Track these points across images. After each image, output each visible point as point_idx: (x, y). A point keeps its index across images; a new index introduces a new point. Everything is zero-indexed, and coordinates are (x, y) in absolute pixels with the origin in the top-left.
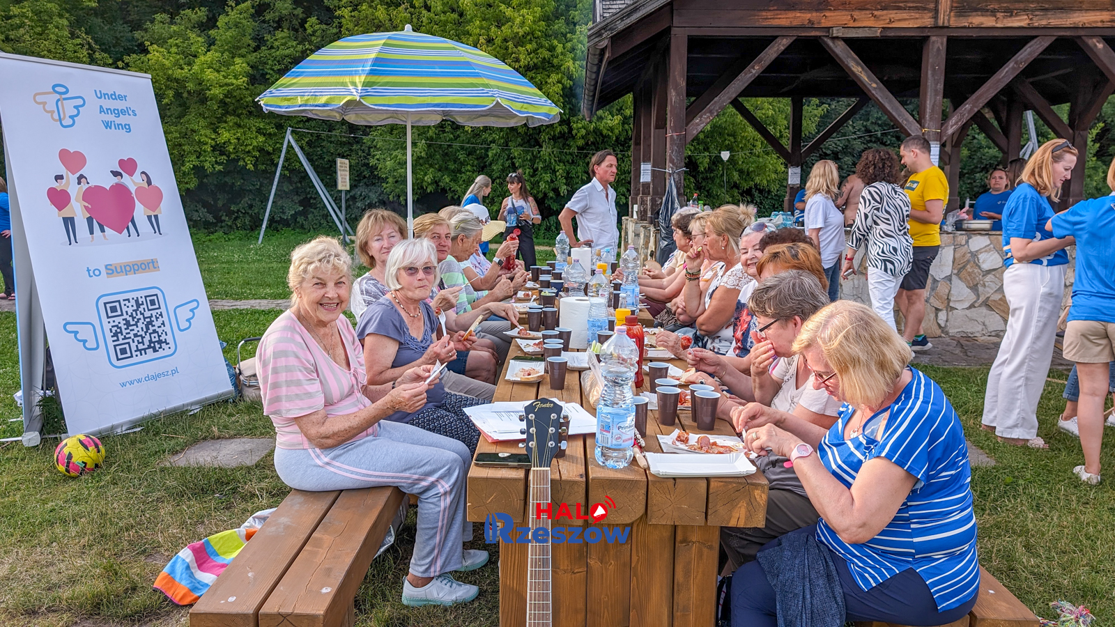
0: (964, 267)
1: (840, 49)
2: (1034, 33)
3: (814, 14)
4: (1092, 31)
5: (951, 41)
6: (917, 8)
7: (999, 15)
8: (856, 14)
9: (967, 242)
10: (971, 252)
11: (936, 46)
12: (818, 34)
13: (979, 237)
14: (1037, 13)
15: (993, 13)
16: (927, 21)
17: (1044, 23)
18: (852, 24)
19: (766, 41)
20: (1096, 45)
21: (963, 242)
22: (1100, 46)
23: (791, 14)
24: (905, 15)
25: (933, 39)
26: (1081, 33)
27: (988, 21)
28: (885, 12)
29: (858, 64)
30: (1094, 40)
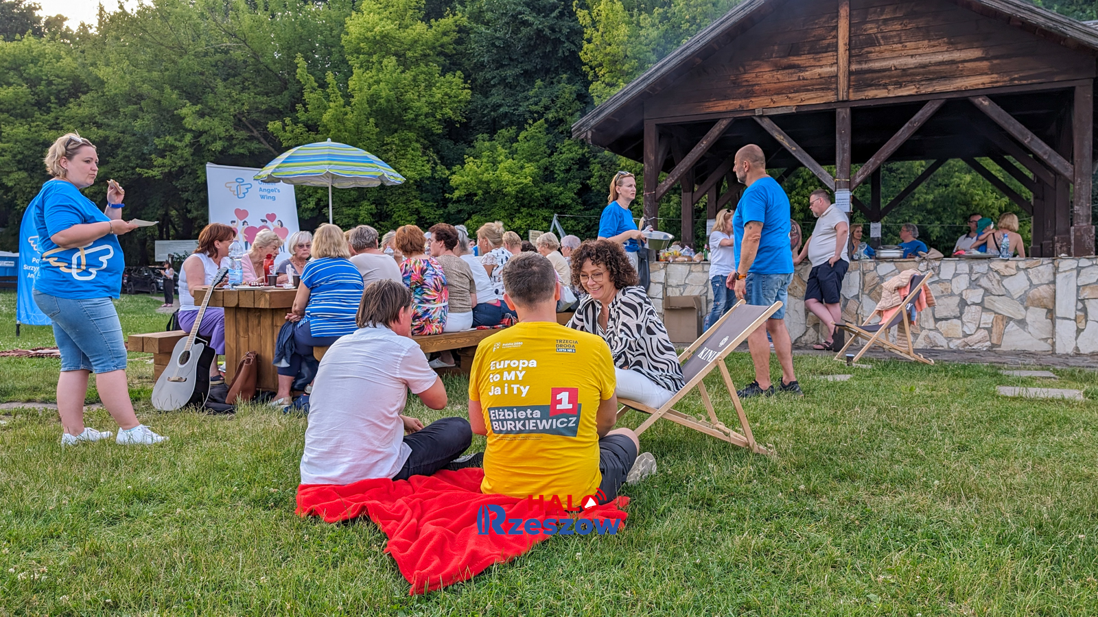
0: (874, 289)
1: (766, 124)
2: (923, 99)
3: (744, 101)
4: (977, 92)
5: (853, 110)
6: (822, 89)
7: (890, 87)
8: (775, 98)
9: (875, 268)
10: (879, 276)
11: (841, 116)
12: (748, 114)
13: (885, 264)
14: (923, 83)
15: (885, 86)
16: (830, 97)
17: (930, 90)
18: (772, 105)
19: (711, 124)
20: (982, 103)
21: (872, 268)
22: (986, 103)
23: (726, 103)
24: (812, 95)
25: (838, 110)
26: (967, 94)
27: (881, 93)
28: (797, 94)
29: (780, 134)
30: (980, 99)
